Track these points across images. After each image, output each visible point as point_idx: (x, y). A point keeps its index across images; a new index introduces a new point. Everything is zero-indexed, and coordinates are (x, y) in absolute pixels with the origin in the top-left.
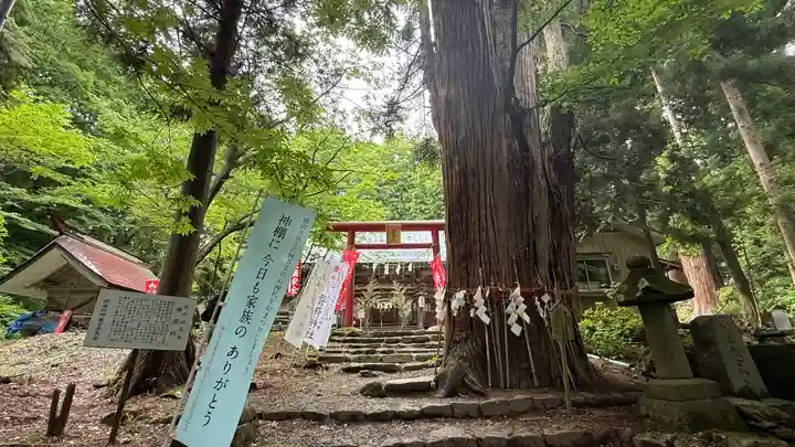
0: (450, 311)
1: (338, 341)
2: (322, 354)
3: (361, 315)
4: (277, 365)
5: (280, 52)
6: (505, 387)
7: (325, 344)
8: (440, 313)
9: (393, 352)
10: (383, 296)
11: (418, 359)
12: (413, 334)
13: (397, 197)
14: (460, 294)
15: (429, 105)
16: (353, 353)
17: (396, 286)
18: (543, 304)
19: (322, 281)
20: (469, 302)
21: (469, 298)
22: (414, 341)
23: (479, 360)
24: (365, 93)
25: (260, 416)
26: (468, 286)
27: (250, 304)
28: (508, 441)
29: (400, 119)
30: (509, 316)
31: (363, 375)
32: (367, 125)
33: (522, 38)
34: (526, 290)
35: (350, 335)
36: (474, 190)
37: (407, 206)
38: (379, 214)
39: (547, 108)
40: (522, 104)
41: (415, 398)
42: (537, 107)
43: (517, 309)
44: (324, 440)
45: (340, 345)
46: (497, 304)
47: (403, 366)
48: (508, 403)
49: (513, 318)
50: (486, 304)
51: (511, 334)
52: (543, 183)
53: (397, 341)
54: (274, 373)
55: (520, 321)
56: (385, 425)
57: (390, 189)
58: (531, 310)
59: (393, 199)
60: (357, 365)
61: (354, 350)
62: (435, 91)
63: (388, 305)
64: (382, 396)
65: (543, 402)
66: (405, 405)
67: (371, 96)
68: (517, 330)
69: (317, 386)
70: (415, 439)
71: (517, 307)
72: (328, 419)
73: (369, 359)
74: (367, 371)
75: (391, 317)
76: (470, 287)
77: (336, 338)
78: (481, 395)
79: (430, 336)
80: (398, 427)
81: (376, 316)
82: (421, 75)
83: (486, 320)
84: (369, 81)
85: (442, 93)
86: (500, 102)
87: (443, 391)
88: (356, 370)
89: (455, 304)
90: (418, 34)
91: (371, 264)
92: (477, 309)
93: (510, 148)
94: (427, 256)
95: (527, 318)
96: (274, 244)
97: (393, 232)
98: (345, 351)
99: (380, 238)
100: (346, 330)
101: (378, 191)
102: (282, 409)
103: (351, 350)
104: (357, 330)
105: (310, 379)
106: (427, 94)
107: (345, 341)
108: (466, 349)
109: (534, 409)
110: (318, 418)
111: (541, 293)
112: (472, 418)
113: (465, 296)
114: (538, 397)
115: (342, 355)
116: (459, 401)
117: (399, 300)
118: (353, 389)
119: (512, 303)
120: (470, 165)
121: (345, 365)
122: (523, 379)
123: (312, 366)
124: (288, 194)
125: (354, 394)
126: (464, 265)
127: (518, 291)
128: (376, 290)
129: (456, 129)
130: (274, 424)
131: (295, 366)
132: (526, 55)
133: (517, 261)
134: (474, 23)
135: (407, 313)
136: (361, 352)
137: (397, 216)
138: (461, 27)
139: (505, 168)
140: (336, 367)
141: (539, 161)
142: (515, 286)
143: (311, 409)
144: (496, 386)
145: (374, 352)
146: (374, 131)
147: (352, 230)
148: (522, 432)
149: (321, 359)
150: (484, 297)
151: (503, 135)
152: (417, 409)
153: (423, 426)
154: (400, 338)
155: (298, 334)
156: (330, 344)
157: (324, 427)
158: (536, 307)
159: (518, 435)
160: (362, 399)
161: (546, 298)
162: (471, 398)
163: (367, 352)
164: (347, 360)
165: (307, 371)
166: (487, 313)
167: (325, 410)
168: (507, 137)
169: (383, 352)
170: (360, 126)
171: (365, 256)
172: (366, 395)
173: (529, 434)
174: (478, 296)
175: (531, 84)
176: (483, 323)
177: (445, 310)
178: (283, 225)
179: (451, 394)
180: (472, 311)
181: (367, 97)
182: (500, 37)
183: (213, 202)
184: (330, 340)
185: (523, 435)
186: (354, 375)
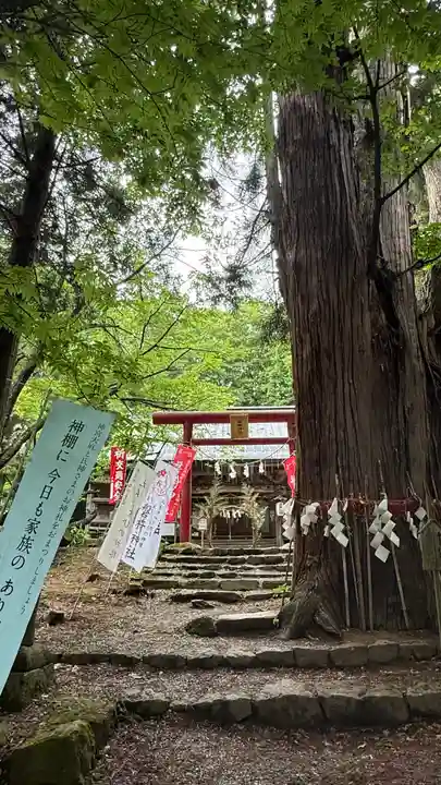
0: (299, 530)
1: (170, 561)
2: (147, 577)
3: (203, 525)
4: (91, 590)
5: (103, 209)
6: (368, 628)
7: (152, 564)
8: (288, 530)
9: (234, 576)
10: (231, 502)
11: (267, 586)
12: (262, 552)
13: (251, 377)
14: (312, 507)
15: (276, 270)
16: (185, 577)
17: (245, 489)
18: (417, 521)
19: (142, 489)
20: (323, 517)
21: (322, 513)
22: (263, 561)
23: (333, 591)
24: (204, 254)
25: (59, 659)
26: (322, 497)
27: (32, 528)
28: (358, 701)
29: (248, 285)
30: (372, 536)
31: (195, 606)
32: (207, 292)
33: (390, 184)
34: (397, 503)
35: (183, 553)
36: (329, 377)
37: (263, 388)
38: (223, 400)
39: (427, 268)
40: (390, 267)
41: (254, 638)
42: (411, 269)
43: (383, 527)
44: (130, 693)
45: (172, 565)
46: (357, 520)
47: (246, 594)
48: (365, 649)
49: (378, 538)
50: (342, 521)
51: (375, 560)
52: (420, 366)
53: (243, 561)
54: (87, 600)
55: (386, 543)
56: (209, 675)
57: (242, 368)
58: (402, 529)
59: (246, 379)
60: (189, 592)
61: (189, 572)
62: (283, 253)
63: (237, 513)
64: (213, 635)
65: (412, 651)
66: (237, 648)
67: (211, 257)
68: (382, 554)
69: (136, 619)
70: (241, 695)
71: (383, 525)
72: (140, 663)
73: (203, 585)
74: (201, 601)
75: (242, 528)
76: (323, 497)
77: (166, 556)
78: (335, 637)
79: (284, 556)
80: (224, 678)
81: (221, 527)
82: (268, 231)
83: (343, 540)
84: (209, 240)
85: (291, 256)
86: (362, 265)
87: (288, 632)
88: (187, 598)
89: (305, 520)
90: (264, 182)
91: (213, 463)
92: (332, 526)
93: (374, 324)
94: (283, 452)
95: (395, 539)
96: (62, 456)
97: (239, 423)
98: (177, 574)
99: (222, 431)
100: (180, 547)
101: (228, 370)
102: (86, 650)
103: (184, 572)
104: (194, 546)
105: (130, 609)
106: (275, 255)
107: (178, 561)
108: (318, 578)
109: (400, 659)
110: (128, 663)
111: (414, 508)
112: (320, 668)
113: (317, 508)
114: (404, 643)
115: (171, 579)
116: (305, 646)
117: (250, 507)
118: (179, 624)
119: (377, 520)
120: (324, 345)
121: (173, 592)
122: (390, 618)
123: (135, 592)
124: (87, 391)
125: (178, 631)
126: (317, 469)
127: (384, 504)
128: (221, 494)
129: (306, 299)
130: (75, 668)
131: (114, 592)
132: (397, 206)
133: (383, 465)
134: (328, 168)
135: (259, 525)
136: (196, 575)
137: (252, 400)
138: (313, 175)
139: (368, 347)
140: (164, 594)
141: (414, 337)
142: (380, 499)
143: (121, 651)
144: (355, 625)
145: (210, 575)
146: (215, 300)
147: (189, 421)
148: (379, 691)
149: (146, 583)
150: (340, 511)
151: (366, 307)
152: (250, 654)
153: (256, 677)
154: (247, 557)
155: (114, 554)
156: (161, 564)
157: (134, 675)
158: (409, 523)
159: (372, 694)
160: (186, 639)
161: (421, 514)
162: (322, 641)
163: (202, 576)
164: (178, 586)
165: (127, 598)
166: (345, 532)
167: (137, 652)
168: (370, 310)
169: (222, 576)
170: (198, 294)
171: (203, 453)
172: (192, 634)
173: (387, 694)
174: (333, 511)
175: (403, 243)
176: (341, 545)
177: (294, 526)
178: (73, 433)
179: (298, 635)
180: (326, 529)
181: (207, 259)
182: (363, 184)
183: (25, 388)
184: (160, 559)
185: (378, 695)
186: (184, 605)
